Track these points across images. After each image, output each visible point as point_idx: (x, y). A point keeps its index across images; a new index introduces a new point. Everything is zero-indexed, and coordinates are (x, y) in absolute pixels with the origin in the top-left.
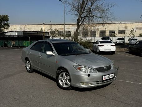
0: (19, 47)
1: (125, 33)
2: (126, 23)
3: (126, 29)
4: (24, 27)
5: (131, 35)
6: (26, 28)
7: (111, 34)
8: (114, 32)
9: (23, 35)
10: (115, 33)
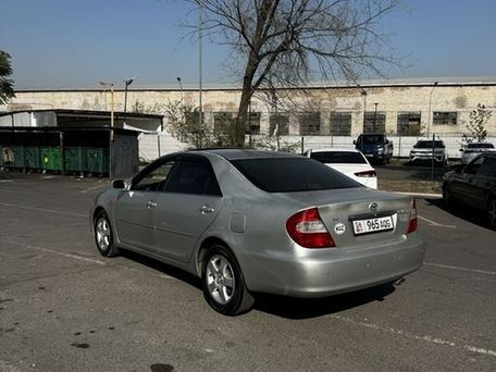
0: (28, 169)
1: (459, 122)
2: (461, 86)
3: (463, 106)
4: (97, 100)
5: (474, 129)
6: (102, 102)
7: (407, 126)
8: (416, 118)
9: (56, 125)
10: (419, 120)
